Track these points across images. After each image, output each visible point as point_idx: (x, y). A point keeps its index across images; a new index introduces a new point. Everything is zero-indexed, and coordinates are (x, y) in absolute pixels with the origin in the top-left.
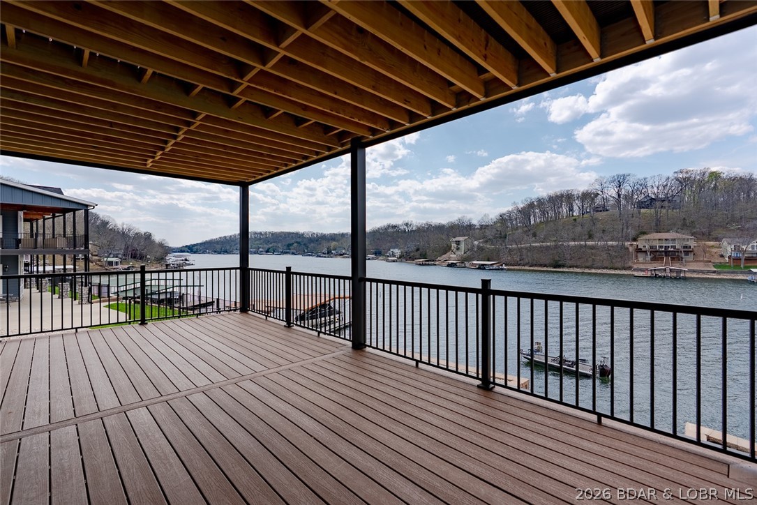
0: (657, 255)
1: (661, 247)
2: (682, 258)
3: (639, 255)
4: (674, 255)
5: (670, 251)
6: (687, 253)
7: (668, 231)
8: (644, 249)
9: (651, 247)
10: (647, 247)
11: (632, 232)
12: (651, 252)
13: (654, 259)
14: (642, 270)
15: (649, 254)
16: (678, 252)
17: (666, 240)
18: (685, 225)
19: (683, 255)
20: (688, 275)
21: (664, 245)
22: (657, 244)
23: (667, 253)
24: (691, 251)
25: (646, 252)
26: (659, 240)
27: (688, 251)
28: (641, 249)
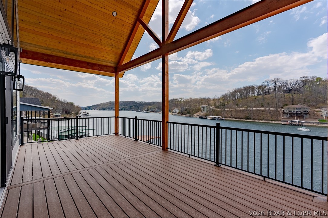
0: (293, 115)
1: (294, 111)
2: (304, 116)
3: (284, 114)
4: (300, 115)
5: (298, 113)
6: (306, 114)
7: (297, 104)
8: (286, 112)
9: (290, 111)
10: (288, 111)
11: (281, 105)
12: (290, 113)
13: (291, 117)
14: (285, 121)
15: (288, 114)
16: (302, 114)
17: (297, 108)
18: (305, 102)
19: (304, 115)
20: (306, 124)
21: (296, 110)
22: (292, 110)
23: (297, 114)
24: (308, 113)
25: (287, 113)
26: (293, 108)
27: (306, 113)
28: (285, 112)
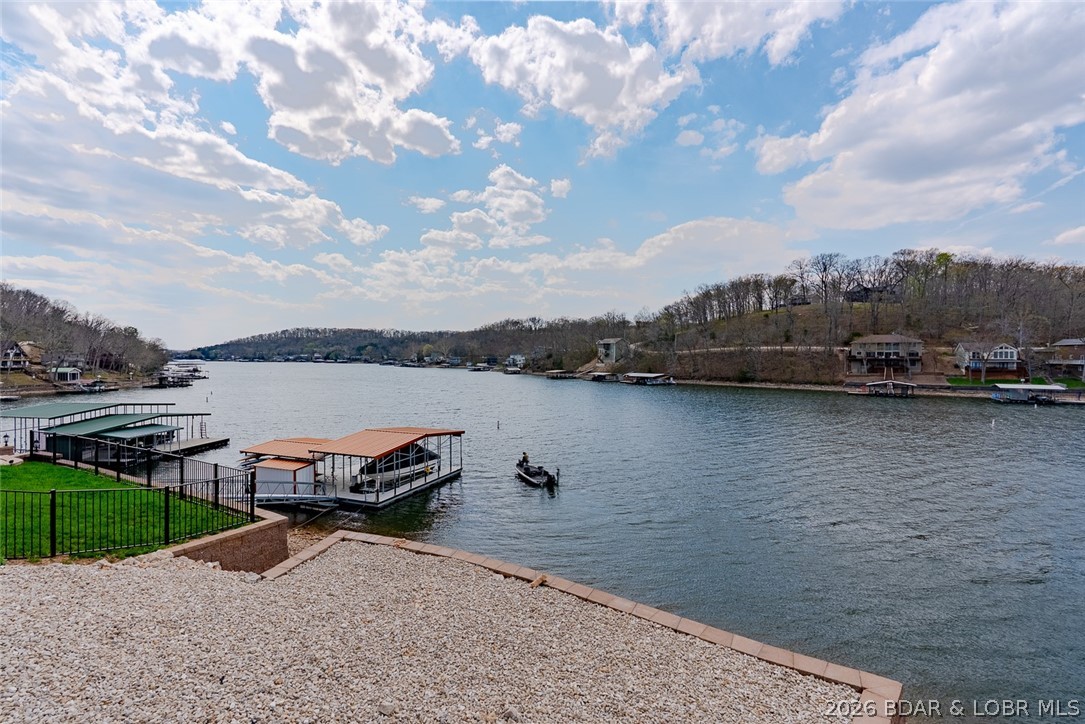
0: (876, 365)
1: (880, 354)
2: (908, 369)
3: (852, 364)
4: (898, 366)
5: (892, 360)
6: (913, 362)
7: (888, 333)
8: (858, 357)
9: (868, 354)
10: (863, 355)
11: (844, 334)
12: (868, 361)
13: (872, 370)
14: (857, 386)
15: (865, 363)
16: (902, 361)
17: (887, 344)
18: (910, 324)
19: (909, 365)
20: (916, 392)
21: (885, 351)
22: (875, 350)
23: (888, 362)
24: (918, 360)
25: (861, 361)
26: (878, 344)
27: (915, 359)
28: (855, 357)
